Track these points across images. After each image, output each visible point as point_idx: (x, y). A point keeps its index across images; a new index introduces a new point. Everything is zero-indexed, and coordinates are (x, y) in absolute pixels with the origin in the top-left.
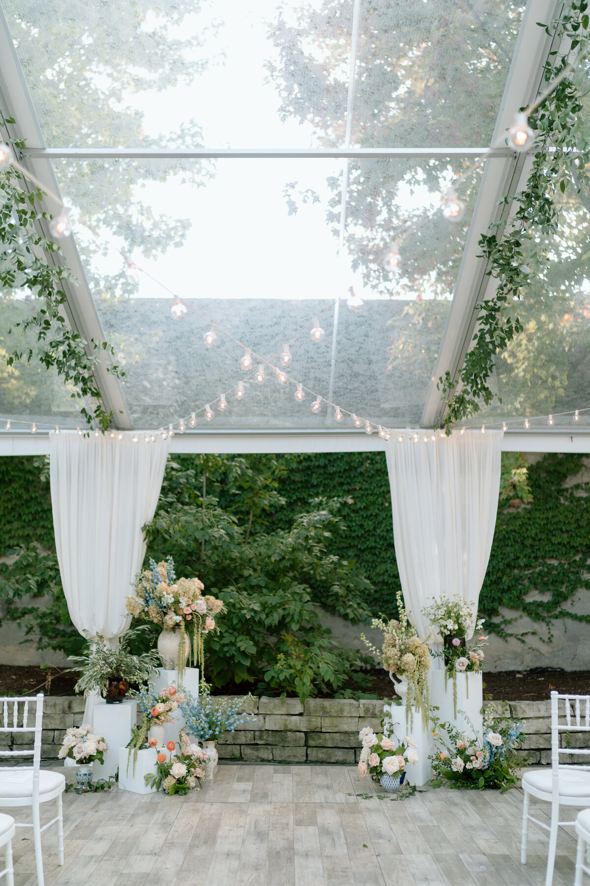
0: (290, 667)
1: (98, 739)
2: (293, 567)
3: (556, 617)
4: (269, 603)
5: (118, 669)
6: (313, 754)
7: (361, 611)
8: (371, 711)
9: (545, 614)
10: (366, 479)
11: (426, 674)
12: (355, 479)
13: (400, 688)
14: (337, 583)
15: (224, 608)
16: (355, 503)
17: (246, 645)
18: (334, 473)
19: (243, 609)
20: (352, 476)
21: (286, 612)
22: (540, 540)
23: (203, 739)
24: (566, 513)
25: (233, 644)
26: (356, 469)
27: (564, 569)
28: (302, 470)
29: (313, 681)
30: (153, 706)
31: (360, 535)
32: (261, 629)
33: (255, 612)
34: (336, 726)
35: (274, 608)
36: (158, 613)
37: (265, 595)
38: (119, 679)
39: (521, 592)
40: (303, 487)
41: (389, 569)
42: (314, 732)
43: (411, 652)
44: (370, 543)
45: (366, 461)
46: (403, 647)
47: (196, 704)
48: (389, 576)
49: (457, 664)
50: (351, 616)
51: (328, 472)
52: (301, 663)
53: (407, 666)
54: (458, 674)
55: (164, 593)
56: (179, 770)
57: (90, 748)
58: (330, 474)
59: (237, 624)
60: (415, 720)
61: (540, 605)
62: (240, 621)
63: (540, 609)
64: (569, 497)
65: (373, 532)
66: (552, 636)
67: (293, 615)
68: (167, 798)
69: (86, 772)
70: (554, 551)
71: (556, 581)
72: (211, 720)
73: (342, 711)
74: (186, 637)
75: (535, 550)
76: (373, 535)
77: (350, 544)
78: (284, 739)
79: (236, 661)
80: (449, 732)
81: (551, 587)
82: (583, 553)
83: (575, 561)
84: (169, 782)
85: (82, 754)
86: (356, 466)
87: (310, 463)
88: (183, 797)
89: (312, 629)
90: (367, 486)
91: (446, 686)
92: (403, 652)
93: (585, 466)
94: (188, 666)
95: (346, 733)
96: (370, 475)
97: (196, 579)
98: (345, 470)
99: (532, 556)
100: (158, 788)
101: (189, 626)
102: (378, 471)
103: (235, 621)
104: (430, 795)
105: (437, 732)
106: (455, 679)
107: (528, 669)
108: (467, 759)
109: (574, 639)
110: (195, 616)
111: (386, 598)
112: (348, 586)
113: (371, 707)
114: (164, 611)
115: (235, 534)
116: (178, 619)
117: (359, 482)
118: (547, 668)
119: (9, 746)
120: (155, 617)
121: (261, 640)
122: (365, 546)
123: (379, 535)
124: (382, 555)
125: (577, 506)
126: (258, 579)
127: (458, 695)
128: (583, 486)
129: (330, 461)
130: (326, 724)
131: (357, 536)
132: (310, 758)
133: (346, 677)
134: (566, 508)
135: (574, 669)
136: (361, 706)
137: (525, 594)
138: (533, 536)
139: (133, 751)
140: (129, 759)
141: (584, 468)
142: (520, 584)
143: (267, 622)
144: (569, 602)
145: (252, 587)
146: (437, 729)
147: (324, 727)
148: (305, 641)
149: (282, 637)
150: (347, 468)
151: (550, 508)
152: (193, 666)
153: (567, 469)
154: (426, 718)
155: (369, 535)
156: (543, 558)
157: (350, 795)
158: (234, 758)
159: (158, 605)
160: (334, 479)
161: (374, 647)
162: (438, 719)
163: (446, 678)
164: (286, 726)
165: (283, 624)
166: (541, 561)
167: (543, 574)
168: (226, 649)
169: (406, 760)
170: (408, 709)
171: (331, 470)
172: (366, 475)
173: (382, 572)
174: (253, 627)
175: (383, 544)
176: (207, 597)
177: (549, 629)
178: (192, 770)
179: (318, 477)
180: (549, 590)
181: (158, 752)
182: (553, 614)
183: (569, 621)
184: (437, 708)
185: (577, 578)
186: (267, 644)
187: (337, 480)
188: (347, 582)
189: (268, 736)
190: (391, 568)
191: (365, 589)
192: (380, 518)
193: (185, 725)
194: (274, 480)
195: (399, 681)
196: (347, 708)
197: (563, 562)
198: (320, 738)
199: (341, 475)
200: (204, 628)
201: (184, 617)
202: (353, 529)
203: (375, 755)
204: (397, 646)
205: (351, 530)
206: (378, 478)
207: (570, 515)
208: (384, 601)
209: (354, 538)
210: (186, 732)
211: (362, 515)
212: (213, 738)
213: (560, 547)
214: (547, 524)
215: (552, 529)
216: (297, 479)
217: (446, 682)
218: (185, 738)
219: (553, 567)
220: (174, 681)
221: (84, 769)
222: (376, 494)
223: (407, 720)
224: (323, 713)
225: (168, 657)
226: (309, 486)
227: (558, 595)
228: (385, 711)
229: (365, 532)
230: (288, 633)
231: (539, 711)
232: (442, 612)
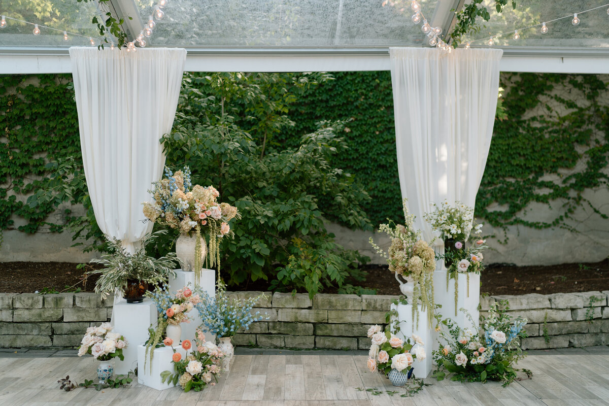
0: (300, 267)
1: (117, 337)
2: (301, 179)
3: (512, 224)
4: (281, 210)
5: (135, 271)
6: (321, 342)
7: (360, 218)
8: (373, 305)
9: (503, 222)
10: (361, 112)
11: (431, 275)
12: (352, 112)
13: (406, 288)
14: (340, 194)
15: (238, 214)
16: (351, 132)
17: (260, 247)
18: (335, 106)
19: (258, 215)
20: (349, 109)
21: (297, 219)
22: (502, 162)
23: (219, 336)
24: (524, 140)
25: (249, 247)
26: (352, 103)
27: (520, 185)
28: (308, 104)
29: (321, 280)
30: (169, 307)
31: (355, 157)
32: (274, 234)
33: (269, 218)
34: (341, 318)
35: (285, 215)
36: (174, 219)
37: (277, 204)
38: (136, 281)
39: (484, 204)
40: (308, 118)
41: (378, 185)
42: (321, 323)
43: (418, 255)
44: (364, 165)
45: (361, 97)
46: (410, 250)
47: (212, 303)
48: (379, 191)
49: (459, 265)
50: (353, 222)
51: (329, 105)
52: (310, 263)
53: (414, 268)
54: (460, 275)
55: (180, 199)
56: (194, 367)
57: (109, 346)
58: (331, 107)
59: (252, 229)
60: (420, 318)
61: (499, 214)
62: (255, 226)
63: (499, 217)
64: (526, 127)
65: (366, 156)
66: (508, 239)
67: (303, 222)
68: (183, 394)
69: (106, 368)
70: (513, 171)
71: (513, 195)
72: (226, 318)
73: (346, 305)
74: (203, 241)
75: (497, 170)
76: (366, 158)
77: (347, 165)
78: (295, 329)
79: (252, 262)
80: (450, 327)
81: (509, 200)
82: (536, 172)
83: (529, 179)
84: (185, 379)
85: (100, 353)
86: (352, 100)
87: (314, 98)
88: (198, 394)
89: (317, 233)
90: (361, 117)
91: (447, 286)
92: (410, 255)
93: (541, 102)
94: (204, 267)
95: (350, 324)
96: (364, 108)
97: (211, 187)
98: (344, 104)
99: (495, 175)
100: (175, 384)
101: (205, 230)
102: (371, 104)
103: (250, 227)
104: (436, 389)
105: (439, 328)
106: (456, 279)
107: (488, 264)
108: (469, 354)
109: (525, 241)
110: (210, 222)
111: (375, 208)
112: (350, 197)
113: (373, 302)
114: (180, 216)
115: (250, 148)
116: (194, 224)
117: (355, 114)
118: (503, 264)
119: (50, 336)
120: (171, 222)
121: (274, 243)
122: (360, 167)
123: (371, 158)
124: (373, 174)
125: (532, 135)
126: (271, 190)
127: (459, 294)
128: (539, 118)
129: (331, 96)
130: (333, 316)
131: (353, 158)
132: (318, 345)
133: (348, 275)
134: (524, 137)
135: (524, 264)
136: (364, 301)
137: (488, 205)
138: (496, 158)
139: (150, 349)
140: (146, 357)
141: (539, 104)
142: (484, 198)
143: (280, 228)
144: (522, 212)
145: (266, 198)
146: (440, 325)
147: (331, 319)
148: (312, 243)
149: (292, 240)
150: (345, 102)
151: (511, 136)
152: (209, 268)
153: (527, 104)
154: (431, 316)
155: (363, 158)
156: (504, 176)
157: (360, 390)
158: (251, 345)
159: (174, 211)
160: (334, 111)
161: (381, 250)
162: (441, 316)
163: (447, 278)
164: (296, 318)
165: (293, 230)
166: (501, 179)
167: (503, 189)
168: (242, 251)
169: (414, 356)
170: (414, 308)
171: (332, 103)
172: (361, 108)
173: (373, 187)
174: (267, 231)
175: (374, 166)
176: (223, 204)
177: (506, 233)
178: (208, 366)
179: (321, 110)
180: (507, 202)
181: (175, 350)
182: (509, 221)
183: (522, 228)
184: (440, 306)
185: (530, 193)
186: (279, 247)
187: (337, 112)
188: (348, 193)
189: (281, 326)
190: (380, 184)
191: (364, 199)
192: (372, 144)
193: (202, 323)
194: (285, 106)
195: (405, 282)
196: (351, 303)
197: (519, 180)
198: (327, 328)
199: (340, 108)
200: (220, 233)
201: (200, 222)
202: (349, 153)
203: (384, 352)
204: (405, 250)
205: (348, 154)
206: (371, 111)
207: (527, 142)
208: (374, 211)
209: (350, 160)
210: (203, 329)
211: (357, 142)
212: (228, 334)
213: (517, 168)
214: (508, 149)
215: (512, 153)
216: (303, 111)
217: (448, 282)
218: (202, 335)
219: (511, 184)
220: (190, 283)
221: (104, 366)
222: (369, 124)
223: (413, 318)
224: (330, 307)
225: (185, 261)
226: (314, 117)
227: (514, 207)
228: (391, 309)
229: (360, 155)
230: (297, 237)
231: (522, 304)
232: (445, 217)
